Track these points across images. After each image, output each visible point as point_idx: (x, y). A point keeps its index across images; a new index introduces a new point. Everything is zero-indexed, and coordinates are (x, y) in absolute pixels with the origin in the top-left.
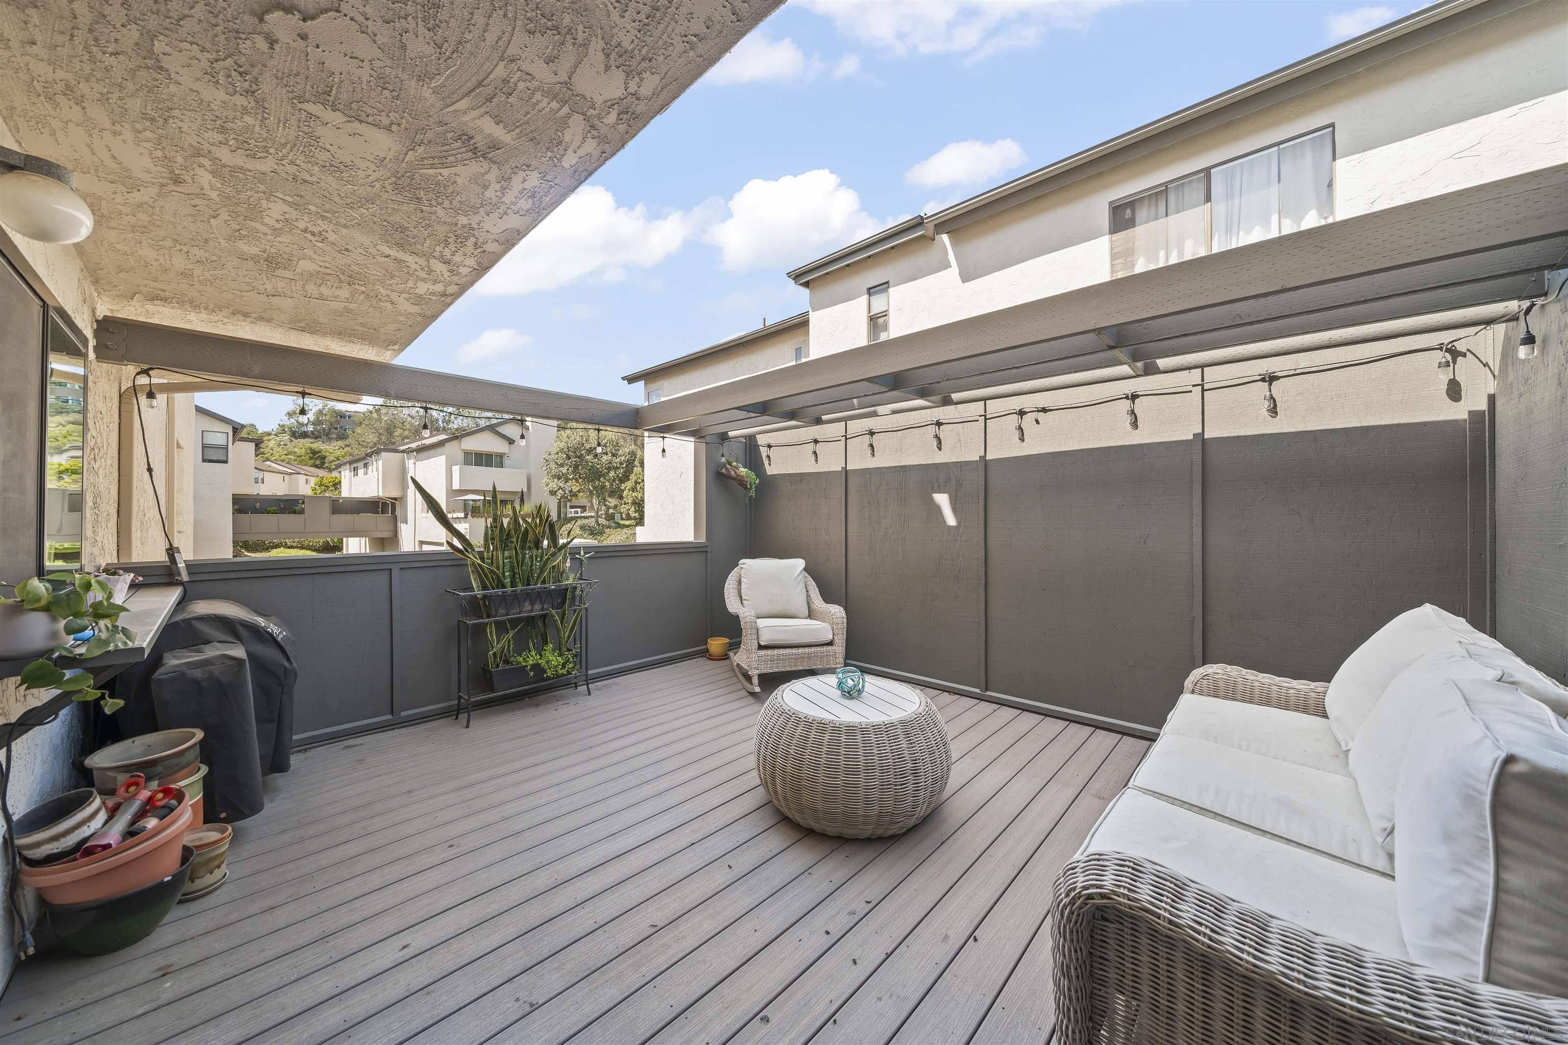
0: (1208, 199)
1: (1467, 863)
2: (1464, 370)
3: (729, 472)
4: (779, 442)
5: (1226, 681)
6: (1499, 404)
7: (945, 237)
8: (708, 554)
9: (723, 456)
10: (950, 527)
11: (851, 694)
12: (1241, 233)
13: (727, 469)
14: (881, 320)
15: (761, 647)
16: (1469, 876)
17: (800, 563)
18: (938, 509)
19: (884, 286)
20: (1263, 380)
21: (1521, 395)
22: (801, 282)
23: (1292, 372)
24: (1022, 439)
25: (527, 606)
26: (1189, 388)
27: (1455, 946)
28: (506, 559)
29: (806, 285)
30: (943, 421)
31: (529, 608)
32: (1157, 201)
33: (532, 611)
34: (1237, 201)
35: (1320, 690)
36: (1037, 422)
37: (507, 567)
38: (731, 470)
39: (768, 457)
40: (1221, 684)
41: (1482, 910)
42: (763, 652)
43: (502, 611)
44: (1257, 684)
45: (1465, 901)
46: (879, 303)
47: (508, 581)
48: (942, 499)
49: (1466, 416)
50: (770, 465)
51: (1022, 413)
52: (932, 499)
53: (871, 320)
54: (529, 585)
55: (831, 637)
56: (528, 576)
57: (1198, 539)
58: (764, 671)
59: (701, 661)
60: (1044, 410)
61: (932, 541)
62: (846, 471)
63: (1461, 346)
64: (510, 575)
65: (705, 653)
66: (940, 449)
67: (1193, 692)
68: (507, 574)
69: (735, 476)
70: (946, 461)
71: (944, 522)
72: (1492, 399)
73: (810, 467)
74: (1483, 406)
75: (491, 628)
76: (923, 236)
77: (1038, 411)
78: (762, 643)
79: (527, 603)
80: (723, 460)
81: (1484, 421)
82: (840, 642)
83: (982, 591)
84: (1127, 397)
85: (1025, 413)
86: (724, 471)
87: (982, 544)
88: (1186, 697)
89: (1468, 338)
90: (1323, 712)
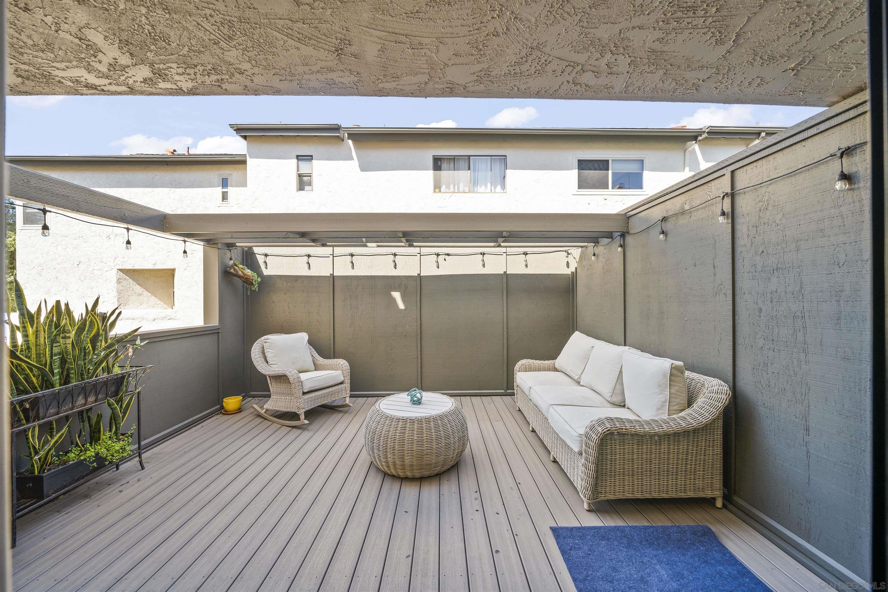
0: (469, 169)
1: (663, 391)
2: (570, 259)
3: (237, 271)
4: (272, 253)
5: (529, 365)
6: (578, 270)
7: (350, 142)
8: (220, 334)
9: (231, 259)
10: (401, 309)
11: (418, 402)
12: (478, 187)
13: (235, 269)
14: (305, 179)
15: (304, 393)
16: (663, 394)
17: (304, 336)
18: (394, 300)
19: (309, 158)
20: (524, 254)
21: (588, 269)
22: (242, 134)
23: (531, 253)
24: (438, 267)
25: (81, 401)
26: (502, 253)
27: (661, 411)
28: (56, 355)
29: (245, 137)
30: (398, 254)
31: (83, 401)
32: (450, 162)
33: (85, 404)
34: (477, 173)
35: (552, 363)
36: (445, 260)
37: (57, 364)
38: (238, 270)
39: (265, 262)
40: (527, 366)
41: (667, 400)
42: (306, 397)
43: (52, 411)
44: (537, 364)
45: (663, 400)
46: (305, 167)
47: (56, 379)
48: (397, 295)
49: (570, 273)
50: (267, 268)
51: (438, 255)
52: (391, 295)
53: (299, 176)
54: (83, 379)
55: (343, 379)
56: (82, 370)
57: (505, 313)
58: (307, 409)
59: (219, 419)
60: (448, 255)
61: (391, 317)
62: (333, 276)
63: (569, 252)
64: (59, 372)
65: (222, 411)
66: (396, 268)
67: (519, 371)
68: (56, 371)
69: (242, 274)
70: (399, 275)
71: (397, 306)
72: (576, 268)
73: (304, 272)
74: (574, 270)
75: (33, 431)
76: (338, 137)
77: (445, 255)
78: (305, 391)
79: (80, 398)
80: (232, 262)
81: (574, 275)
82: (348, 381)
83: (419, 341)
84: (481, 254)
85: (440, 255)
86: (232, 271)
87: (419, 318)
88: (518, 373)
89: (572, 250)
90: (556, 370)
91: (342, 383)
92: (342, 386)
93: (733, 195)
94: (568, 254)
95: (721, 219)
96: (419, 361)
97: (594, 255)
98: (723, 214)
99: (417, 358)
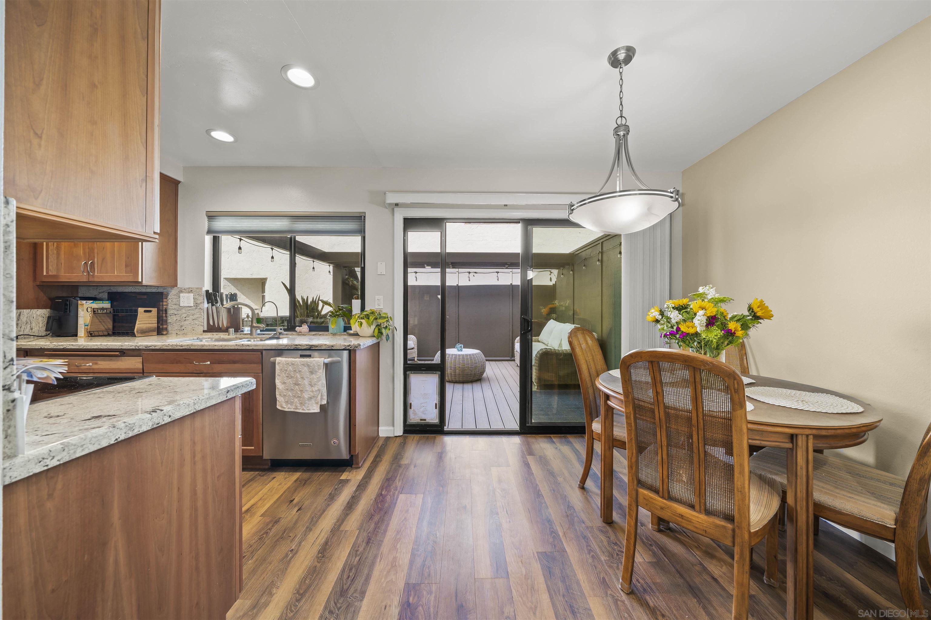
2: (552, 277)
6: (556, 284)
24: (469, 280)
26: (509, 272)
36: (474, 276)
49: (552, 285)
51: (469, 273)
55: (413, 346)
60: (476, 273)
72: (556, 281)
74: (554, 283)
77: (474, 273)
81: (554, 286)
82: (416, 348)
83: (457, 327)
84: (496, 272)
85: (470, 273)
86: (347, 282)
87: (457, 312)
88: (516, 344)
89: (553, 271)
90: (539, 342)
91: (413, 349)
92: (412, 350)
93: (602, 253)
94: (551, 272)
95: (598, 263)
96: (457, 339)
97: (563, 274)
98: (599, 260)
99: (456, 337)
